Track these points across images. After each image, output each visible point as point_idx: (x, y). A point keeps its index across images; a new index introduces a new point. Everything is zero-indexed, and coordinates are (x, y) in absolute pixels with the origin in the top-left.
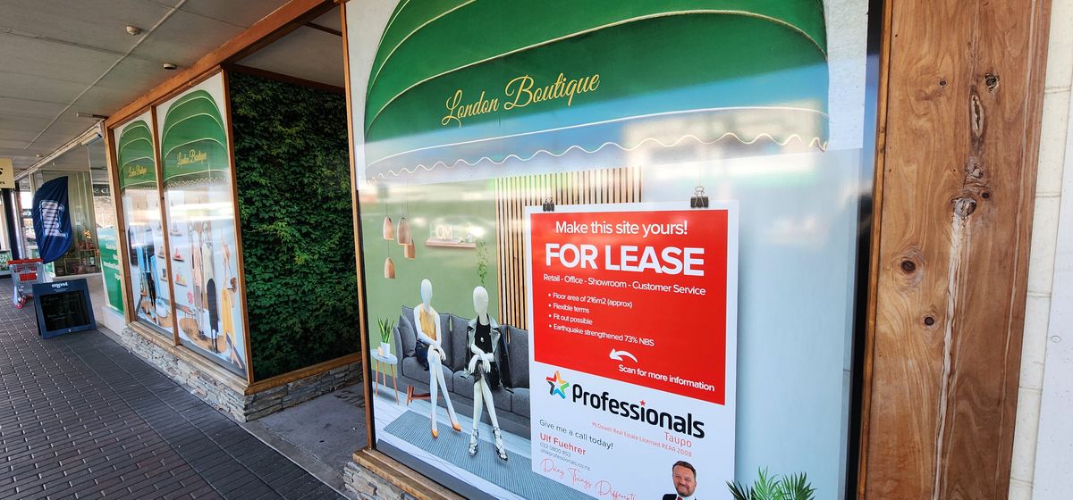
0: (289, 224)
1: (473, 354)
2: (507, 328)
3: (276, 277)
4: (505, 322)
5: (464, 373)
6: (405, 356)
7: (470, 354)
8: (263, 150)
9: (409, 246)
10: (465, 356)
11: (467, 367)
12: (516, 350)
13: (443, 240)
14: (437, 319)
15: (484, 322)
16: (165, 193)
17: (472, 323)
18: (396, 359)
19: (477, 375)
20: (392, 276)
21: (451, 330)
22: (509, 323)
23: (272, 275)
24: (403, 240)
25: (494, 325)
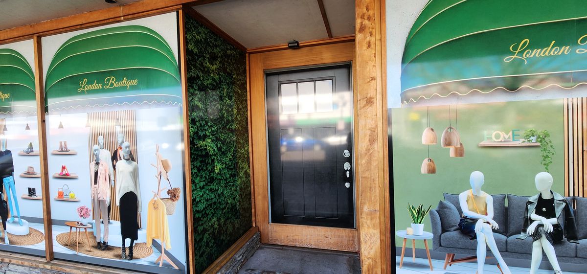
0: (212, 141)
1: (532, 221)
2: (574, 199)
3: (206, 184)
4: (571, 194)
5: (522, 236)
6: (444, 230)
7: (528, 221)
8: (200, 80)
9: (456, 149)
10: (522, 223)
11: (525, 231)
12: (583, 213)
13: (501, 142)
14: (489, 200)
15: (546, 196)
16: (46, 117)
17: (534, 198)
18: (432, 235)
19: (537, 235)
20: (432, 171)
21: (506, 205)
22: (576, 194)
23: (204, 183)
24: (448, 143)
25: (558, 197)
